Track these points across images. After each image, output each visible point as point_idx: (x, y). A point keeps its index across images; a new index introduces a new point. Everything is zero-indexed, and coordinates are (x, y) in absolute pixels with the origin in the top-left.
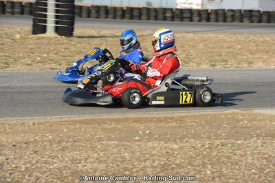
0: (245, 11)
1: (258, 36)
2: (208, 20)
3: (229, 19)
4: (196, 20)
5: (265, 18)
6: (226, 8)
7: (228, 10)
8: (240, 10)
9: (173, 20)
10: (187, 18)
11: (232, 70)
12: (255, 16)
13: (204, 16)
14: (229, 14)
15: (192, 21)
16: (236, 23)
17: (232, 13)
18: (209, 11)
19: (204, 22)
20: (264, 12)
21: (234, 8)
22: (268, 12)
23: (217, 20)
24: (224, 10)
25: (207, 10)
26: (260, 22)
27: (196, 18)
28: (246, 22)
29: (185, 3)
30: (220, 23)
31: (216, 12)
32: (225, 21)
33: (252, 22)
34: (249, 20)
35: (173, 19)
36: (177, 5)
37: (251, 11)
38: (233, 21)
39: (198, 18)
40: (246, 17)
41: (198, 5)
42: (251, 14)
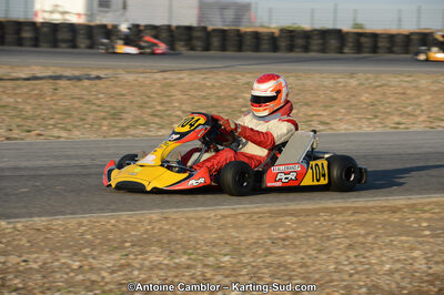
0: (178, 27)
4: (83, 45)
5: (215, 42)
7: (146, 27)
8: (169, 26)
9: (36, 46)
10: (64, 41)
12: (197, 38)
15: (74, 46)
17: (154, 32)
18: (110, 27)
20: (214, 30)
21: (157, 23)
22: (223, 31)
24: (138, 26)
25: (104, 26)
26: (207, 48)
27: (83, 42)
29: (52, 12)
33: (192, 48)
34: (186, 45)
35: (36, 42)
36: (36, 14)
37: (189, 28)
39: (87, 42)
40: (180, 40)
41: (79, 15)
42: (190, 35)
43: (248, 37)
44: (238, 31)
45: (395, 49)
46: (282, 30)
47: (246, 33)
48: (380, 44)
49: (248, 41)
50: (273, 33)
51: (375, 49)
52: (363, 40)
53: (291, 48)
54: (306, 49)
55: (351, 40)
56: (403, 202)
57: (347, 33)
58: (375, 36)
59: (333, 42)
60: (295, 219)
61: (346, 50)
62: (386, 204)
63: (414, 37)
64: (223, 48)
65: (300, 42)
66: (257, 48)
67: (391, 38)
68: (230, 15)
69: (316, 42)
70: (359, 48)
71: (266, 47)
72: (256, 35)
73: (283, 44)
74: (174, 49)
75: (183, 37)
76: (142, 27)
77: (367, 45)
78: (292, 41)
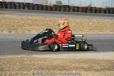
0: (25, 3)
1: (33, 17)
2: (6, 7)
3: (17, 7)
5: (36, 7)
7: (17, 3)
8: (23, 3)
11: (20, 34)
12: (31, 6)
13: (4, 5)
14: (17, 5)
16: (21, 10)
17: (19, 4)
18: (7, 3)
19: (4, 9)
20: (35, 4)
21: (20, 2)
23: (11, 8)
24: (15, 2)
25: (6, 2)
26: (33, 9)
28: (26, 9)
30: (13, 9)
31: (11, 3)
32: (15, 8)
34: (28, 8)
37: (29, 4)
38: (19, 8)
40: (26, 7)
42: (29, 5)
43: (45, 7)
44: (42, 5)
45: (83, 11)
46: (53, 5)
47: (44, 6)
48: (79, 10)
49: (45, 8)
50: (51, 6)
51: (78, 11)
52: (75, 8)
53: (56, 10)
54: (60, 10)
55: (72, 9)
57: (71, 6)
58: (78, 7)
59: (67, 9)
61: (70, 11)
63: (89, 8)
64: (38, 9)
65: (58, 8)
66: (47, 10)
67: (82, 8)
70: (74, 11)
71: (49, 9)
72: (46, 6)
73: (54, 9)
74: (24, 9)
75: (27, 6)
76: (16, 3)
77: (76, 10)
78: (56, 8)
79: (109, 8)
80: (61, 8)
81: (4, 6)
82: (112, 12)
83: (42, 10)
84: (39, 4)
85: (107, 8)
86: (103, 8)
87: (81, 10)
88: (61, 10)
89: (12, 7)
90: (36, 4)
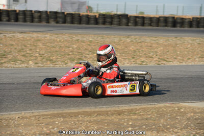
0: (50, 12)
2: (17, 20)
3: (36, 20)
4: (5, 20)
5: (69, 19)
6: (34, 9)
7: (35, 11)
8: (46, 12)
12: (60, 17)
13: (12, 16)
14: (36, 15)
16: (44, 23)
17: (39, 14)
18: (18, 12)
19: (13, 22)
20: (67, 14)
21: (41, 10)
22: (72, 14)
23: (25, 21)
24: (31, 11)
25: (15, 11)
26: (64, 22)
28: (53, 23)
30: (28, 23)
31: (24, 13)
32: (32, 21)
33: (58, 22)
34: (54, 21)
37: (56, 13)
38: (40, 21)
39: (7, 18)
40: (51, 18)
41: (4, 5)
42: (56, 16)
43: (84, 17)
44: (80, 14)
45: (153, 24)
46: (100, 15)
47: (83, 15)
48: (145, 22)
49: (84, 19)
50: (96, 16)
51: (143, 24)
52: (138, 19)
53: (104, 23)
54: (111, 23)
55: (132, 19)
56: (127, 108)
57: (130, 16)
58: (143, 18)
59: (124, 20)
60: (62, 120)
61: (130, 24)
62: (117, 109)
64: (72, 22)
65: (109, 20)
66: (88, 23)
67: (151, 19)
68: (76, 7)
69: (116, 20)
70: (136, 24)
71: (92, 22)
72: (87, 16)
73: (101, 21)
74: (48, 22)
75: (53, 17)
76: (33, 12)
77: (140, 22)
78: (105, 19)
79: (198, 18)
80: (113, 20)
81: (12, 18)
82: (202, 24)
83: (80, 23)
84: (73, 13)
85: (193, 18)
86: (187, 17)
87: (149, 22)
88: (113, 22)
89: (27, 19)
90: (68, 12)
